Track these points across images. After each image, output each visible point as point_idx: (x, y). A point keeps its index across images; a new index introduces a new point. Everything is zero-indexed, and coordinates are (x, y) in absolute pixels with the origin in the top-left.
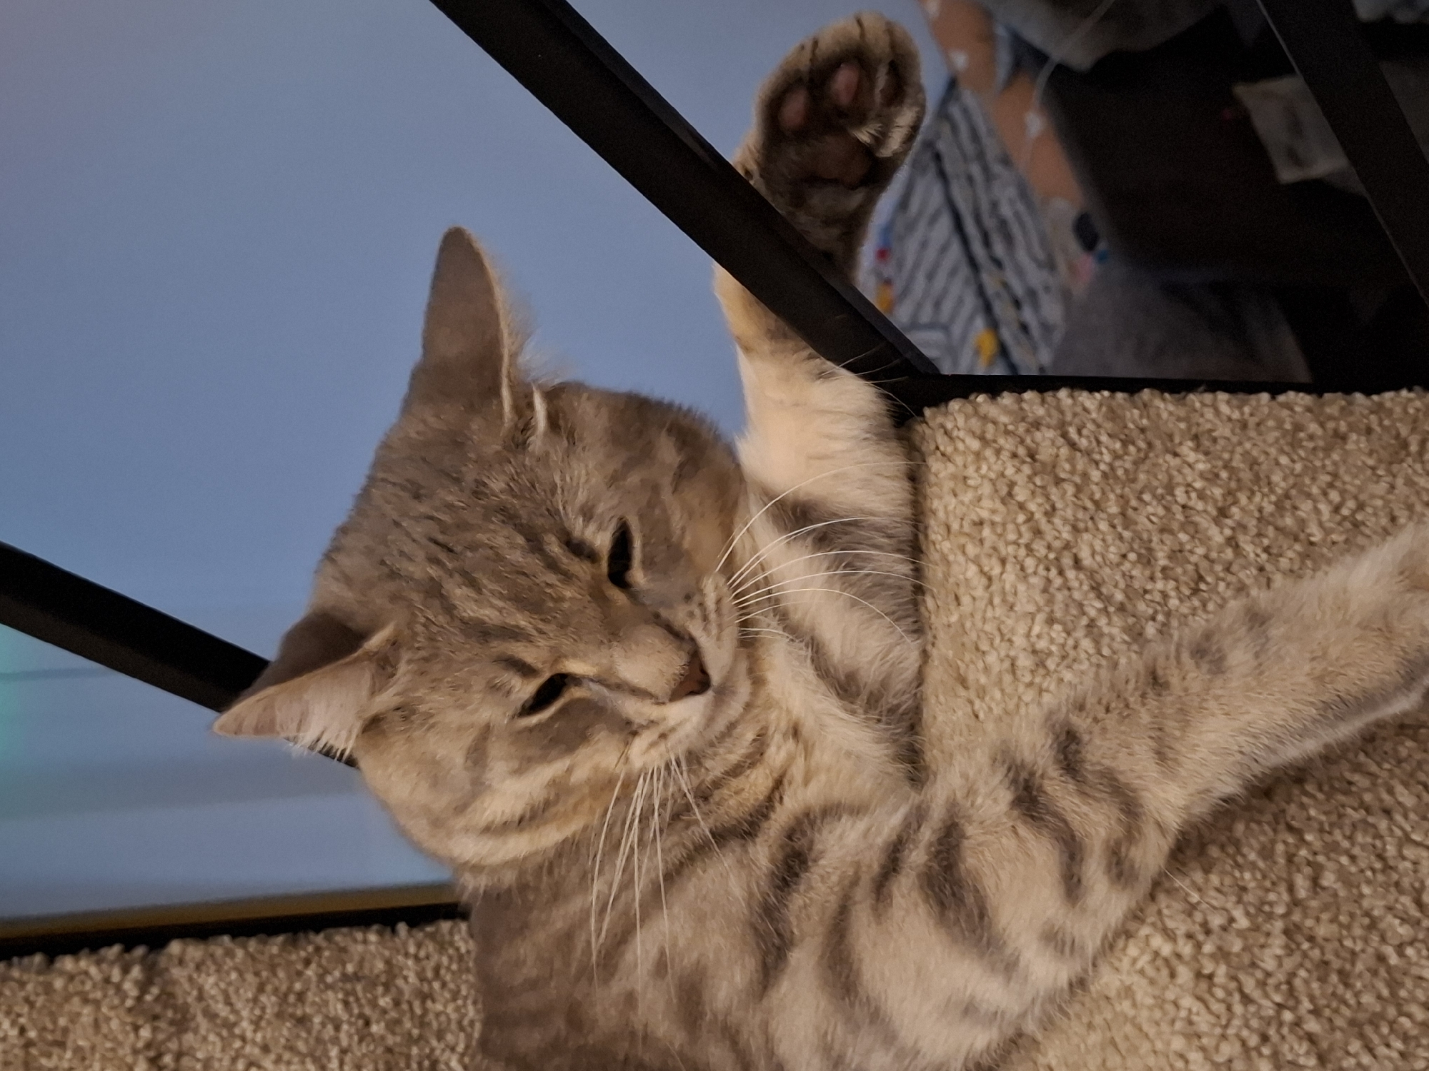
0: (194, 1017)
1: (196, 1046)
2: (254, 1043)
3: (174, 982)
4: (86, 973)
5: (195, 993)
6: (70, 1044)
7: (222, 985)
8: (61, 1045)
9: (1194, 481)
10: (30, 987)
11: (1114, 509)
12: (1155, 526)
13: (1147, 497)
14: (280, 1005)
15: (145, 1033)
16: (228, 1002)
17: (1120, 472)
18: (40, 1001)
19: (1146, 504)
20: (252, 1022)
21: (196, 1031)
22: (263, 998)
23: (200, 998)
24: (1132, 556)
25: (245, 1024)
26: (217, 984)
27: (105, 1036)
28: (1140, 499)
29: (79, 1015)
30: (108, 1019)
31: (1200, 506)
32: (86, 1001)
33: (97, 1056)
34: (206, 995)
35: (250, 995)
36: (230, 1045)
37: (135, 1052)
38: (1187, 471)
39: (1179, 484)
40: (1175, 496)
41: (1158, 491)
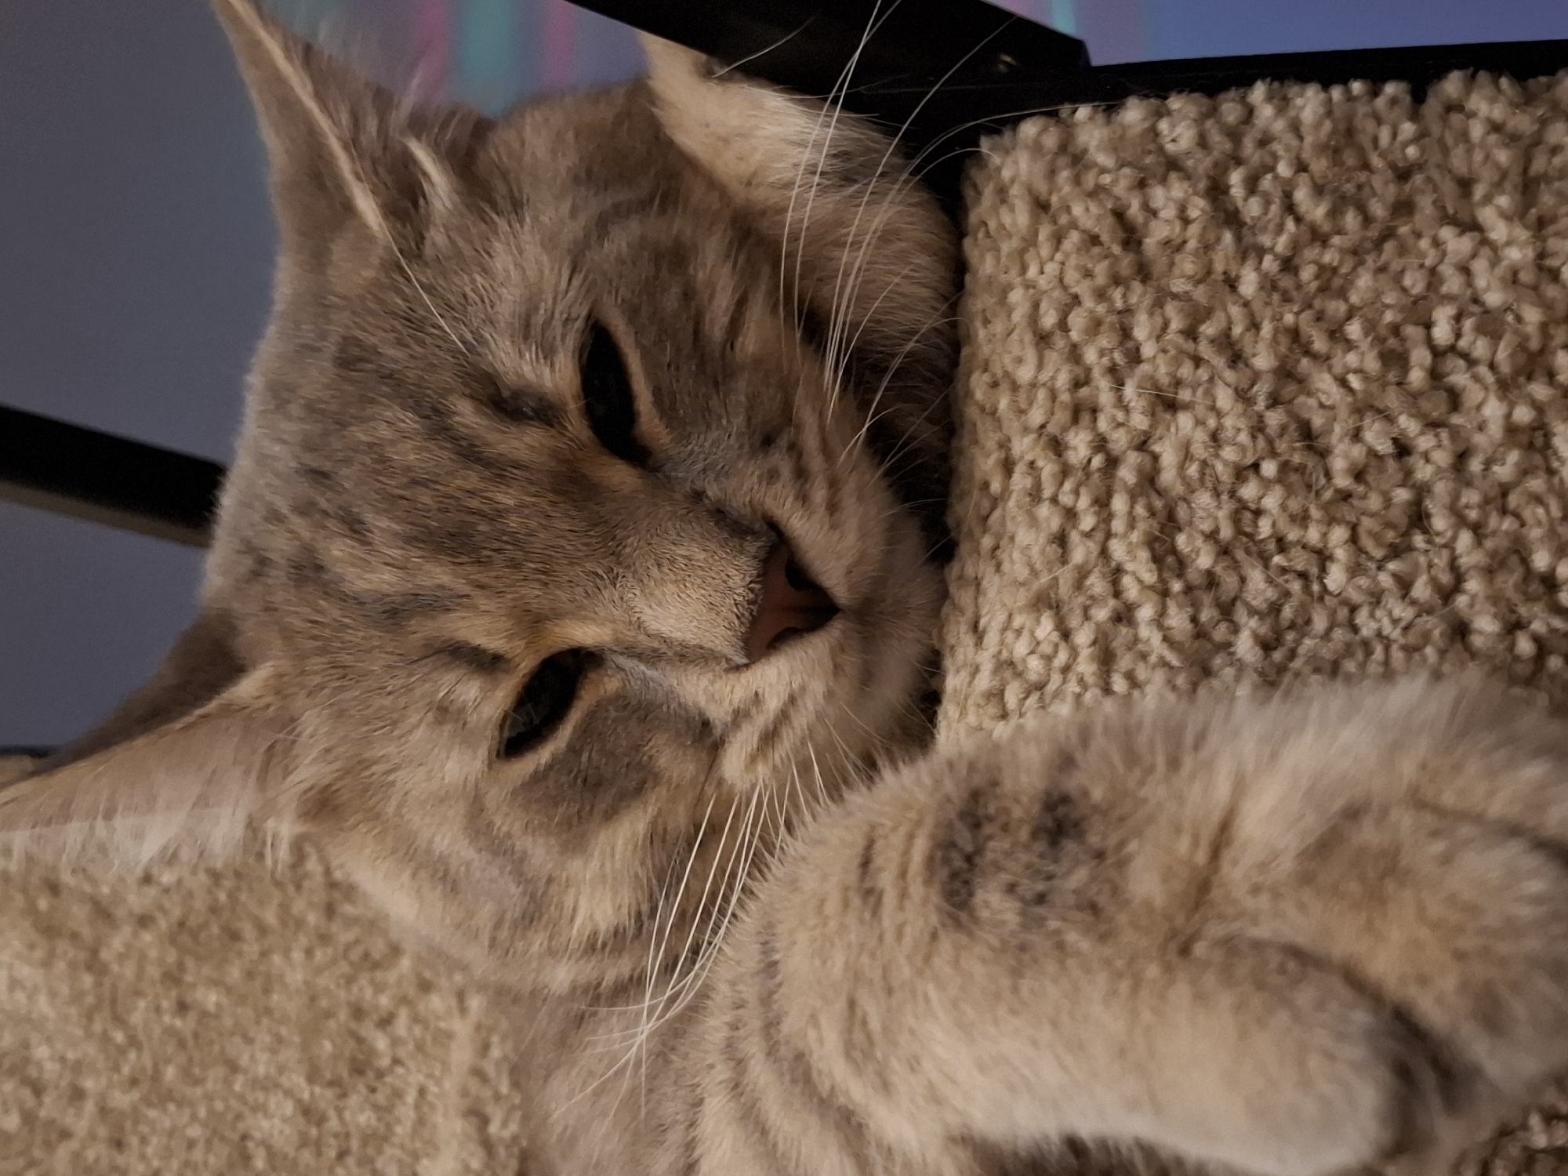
9: (1488, 289)
11: (1263, 360)
12: (1350, 399)
13: (1354, 330)
17: (1307, 273)
19: (1350, 345)
24: (1269, 468)
28: (1336, 334)
31: (1481, 348)
38: (1480, 266)
39: (1449, 298)
40: (1428, 326)
41: (1389, 317)
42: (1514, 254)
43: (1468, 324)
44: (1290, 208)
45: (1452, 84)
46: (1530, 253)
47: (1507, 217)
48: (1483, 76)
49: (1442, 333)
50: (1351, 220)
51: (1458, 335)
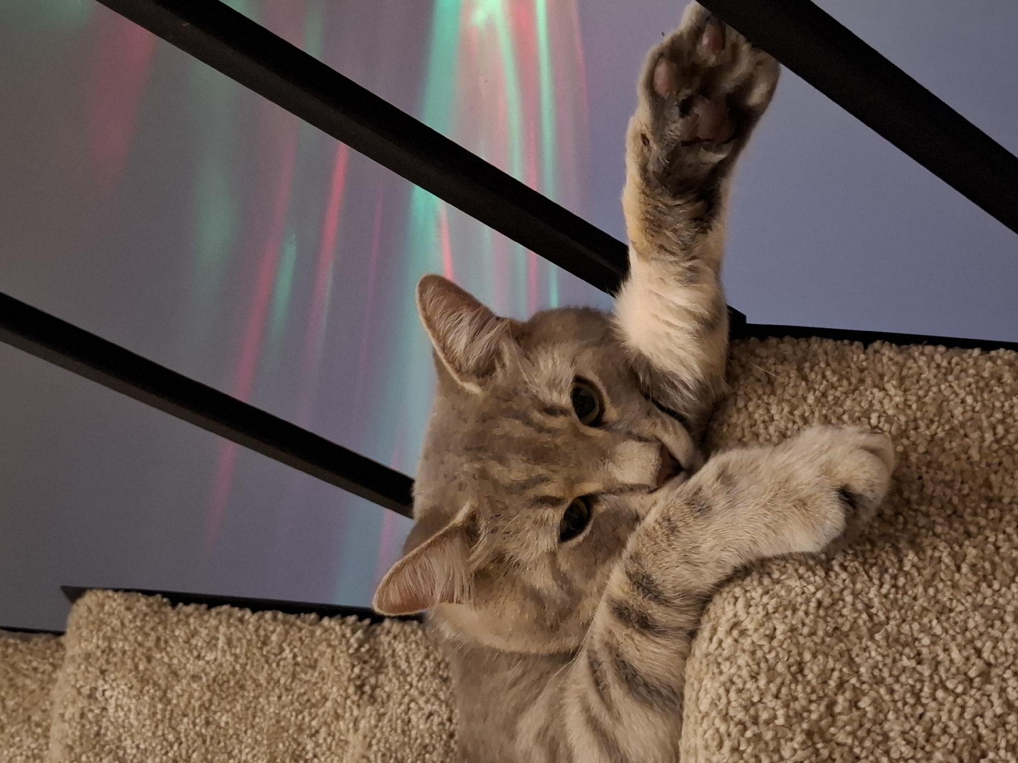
0: (387, 667)
1: (386, 683)
2: (417, 688)
3: (381, 643)
4: (334, 629)
5: (390, 652)
6: (318, 668)
7: (406, 651)
8: (313, 667)
10: (303, 632)
14: (435, 669)
15: (357, 670)
16: (408, 661)
18: (307, 641)
20: (417, 675)
21: (386, 675)
22: (427, 662)
23: (393, 655)
25: (413, 675)
26: (403, 649)
27: (336, 668)
29: (325, 652)
30: (339, 658)
32: (329, 645)
33: (331, 678)
34: (396, 654)
35: (420, 659)
36: (404, 686)
37: (349, 680)
38: (886, 401)
39: (876, 411)
40: (869, 419)
41: (857, 414)
42: (897, 399)
43: (882, 419)
44: (824, 377)
45: (877, 345)
46: (902, 399)
47: (895, 387)
48: (887, 343)
49: (874, 421)
50: (845, 383)
51: (879, 423)
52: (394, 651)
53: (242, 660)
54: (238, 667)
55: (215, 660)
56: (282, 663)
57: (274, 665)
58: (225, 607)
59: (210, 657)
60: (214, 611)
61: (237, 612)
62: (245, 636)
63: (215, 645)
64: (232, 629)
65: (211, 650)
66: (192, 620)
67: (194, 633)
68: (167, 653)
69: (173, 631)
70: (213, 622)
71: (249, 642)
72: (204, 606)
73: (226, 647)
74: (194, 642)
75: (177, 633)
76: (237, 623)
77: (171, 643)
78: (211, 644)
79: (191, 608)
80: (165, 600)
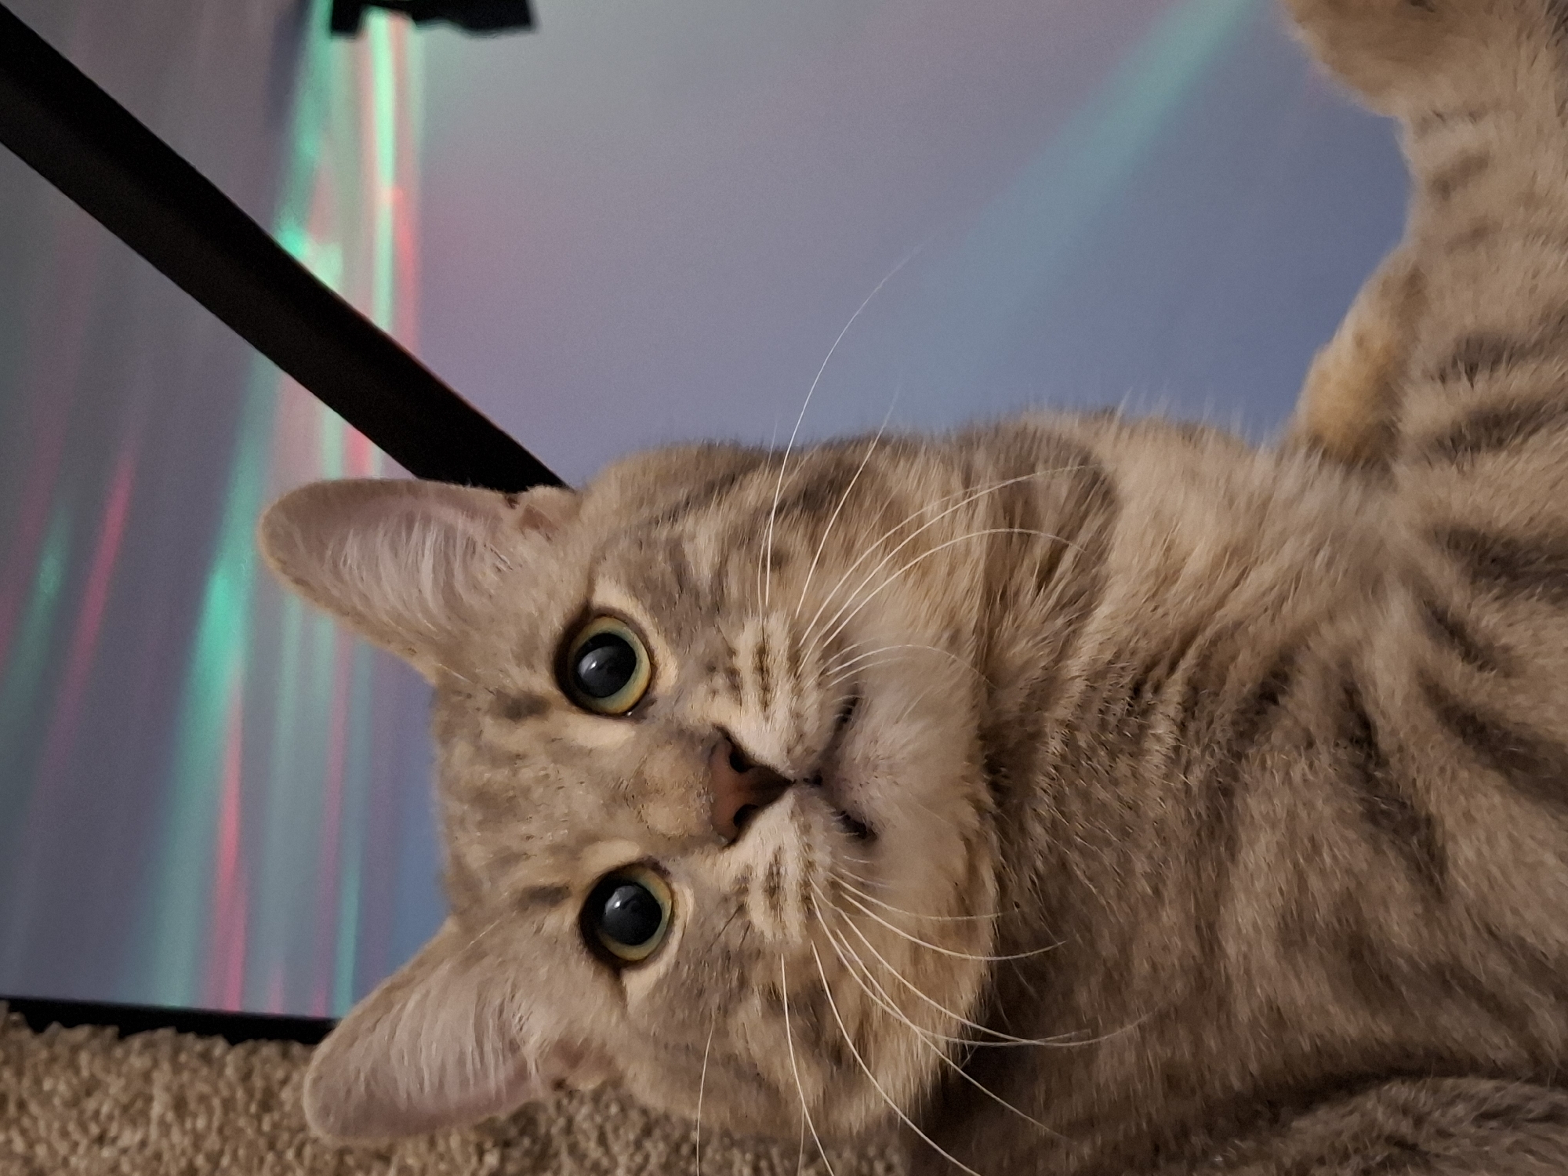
0: (557, 1154)
5: (562, 1123)
6: (395, 1160)
14: (669, 1156)
15: (492, 1160)
16: (603, 1142)
22: (648, 1144)
23: (569, 1129)
26: (591, 1117)
34: (575, 1128)
35: (632, 1137)
52: (570, 1121)
53: (212, 1142)
54: (200, 1161)
55: (143, 1144)
56: (308, 1151)
57: (290, 1155)
58: (165, 1034)
59: (130, 1138)
60: (137, 1042)
61: (194, 1044)
62: (217, 1091)
63: (145, 1113)
64: (186, 1076)
65: (134, 1123)
66: (84, 1058)
67: (91, 1087)
68: (24, 1132)
69: (38, 1082)
70: (138, 1062)
71: (228, 1105)
72: (111, 1031)
73: (170, 1116)
74: (90, 1105)
75: (47, 1085)
76: (195, 1063)
77: (34, 1108)
78: (134, 1110)
79: (81, 1033)
80: (15, 1017)
